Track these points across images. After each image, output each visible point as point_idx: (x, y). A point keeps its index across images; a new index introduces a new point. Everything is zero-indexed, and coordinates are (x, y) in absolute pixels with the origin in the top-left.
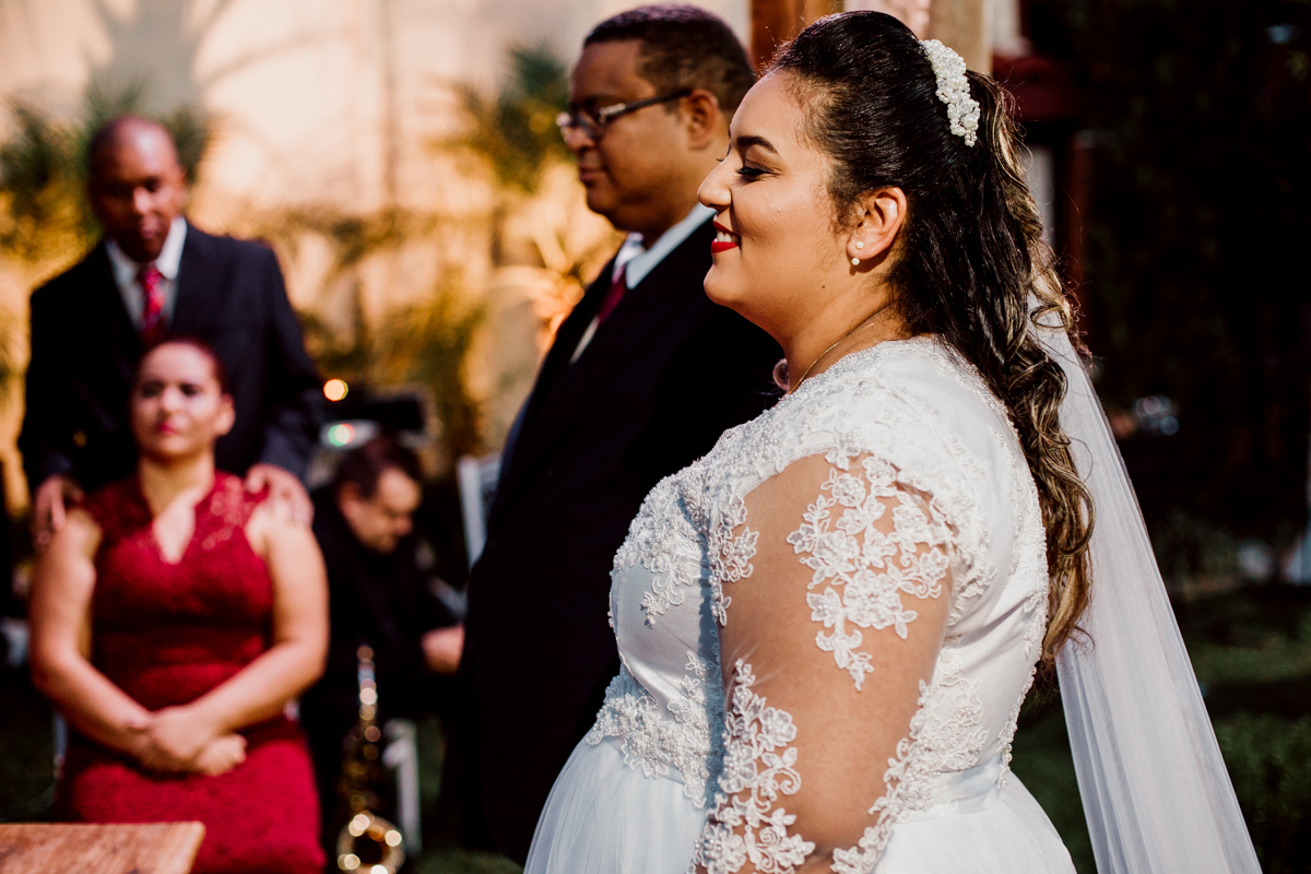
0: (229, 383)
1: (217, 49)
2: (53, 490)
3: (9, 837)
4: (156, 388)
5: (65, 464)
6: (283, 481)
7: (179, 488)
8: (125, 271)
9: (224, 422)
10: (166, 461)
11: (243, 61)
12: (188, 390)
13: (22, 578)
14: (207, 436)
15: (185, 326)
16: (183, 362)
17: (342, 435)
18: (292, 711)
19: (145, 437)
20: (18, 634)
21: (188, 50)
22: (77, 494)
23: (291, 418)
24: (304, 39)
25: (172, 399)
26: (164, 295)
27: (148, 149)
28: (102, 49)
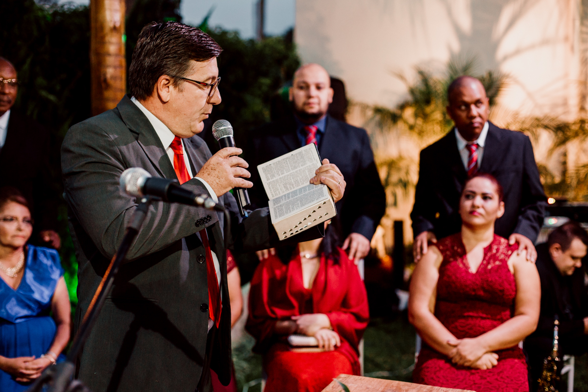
0: (504, 196)
1: (506, 47)
2: (424, 237)
3: (393, 386)
4: (472, 195)
5: (430, 226)
6: (525, 241)
7: (478, 241)
8: (462, 143)
9: (500, 213)
10: (473, 228)
11: (517, 52)
12: (485, 197)
13: (408, 272)
14: (493, 218)
15: (486, 169)
16: (484, 185)
17: (552, 222)
18: (521, 345)
19: (465, 217)
20: (404, 296)
21: (494, 47)
22: (435, 241)
23: (530, 213)
24: (545, 42)
25: (479, 201)
26: (478, 155)
27: (474, 89)
28: (456, 46)
